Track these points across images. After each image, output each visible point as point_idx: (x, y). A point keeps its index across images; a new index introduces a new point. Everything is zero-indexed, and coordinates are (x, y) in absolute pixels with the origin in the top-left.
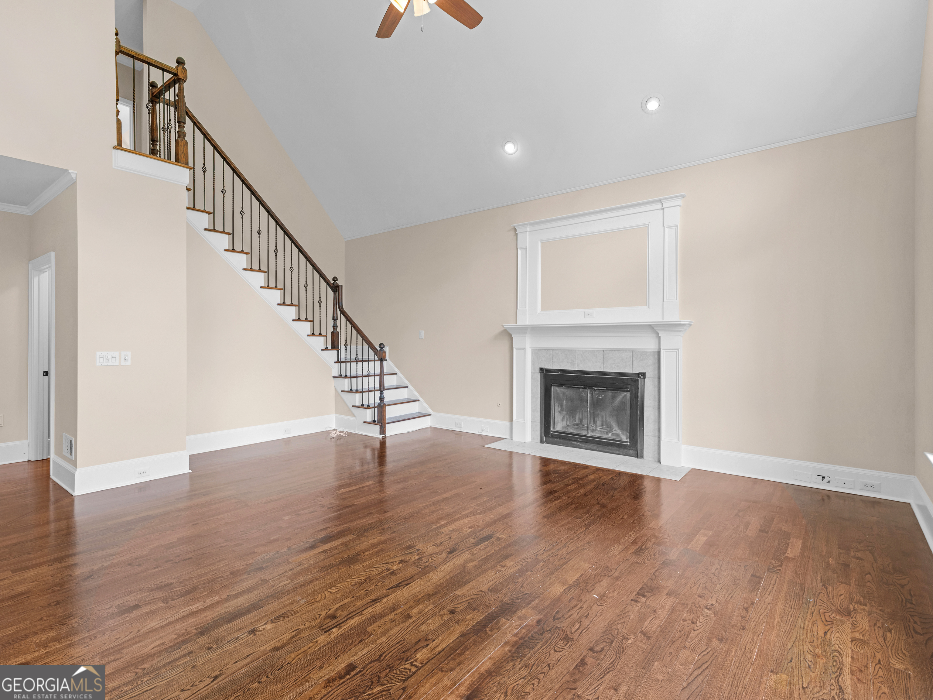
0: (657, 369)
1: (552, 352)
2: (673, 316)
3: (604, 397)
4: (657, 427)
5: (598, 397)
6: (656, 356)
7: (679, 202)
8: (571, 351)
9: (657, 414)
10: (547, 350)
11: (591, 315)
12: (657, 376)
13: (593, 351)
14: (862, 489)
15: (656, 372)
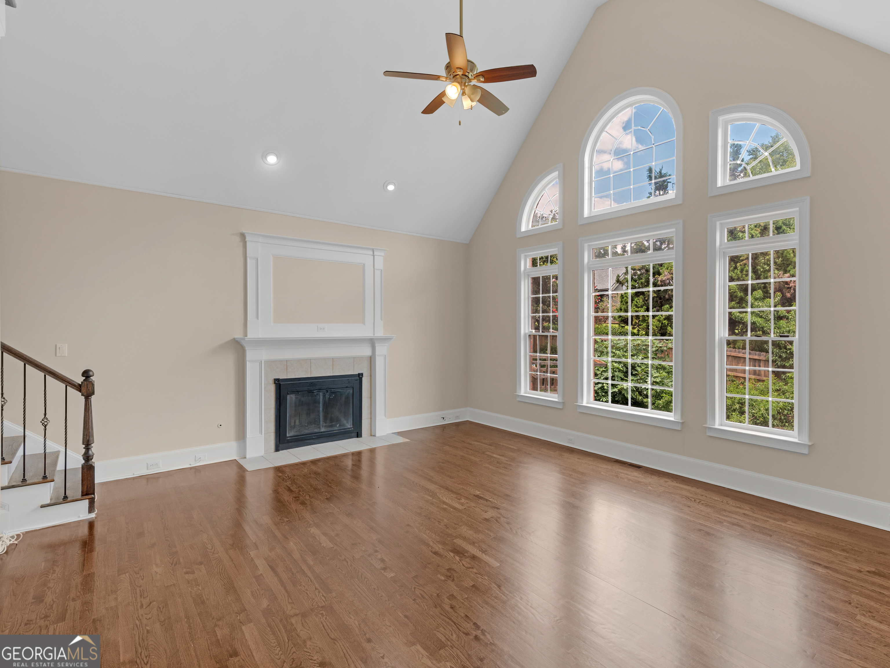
0: (369, 369)
1: (286, 363)
2: (380, 333)
3: (334, 396)
4: (369, 412)
5: (330, 397)
6: (369, 361)
7: (383, 254)
8: (305, 360)
9: (369, 402)
10: (281, 361)
11: (324, 329)
12: (369, 375)
13: (324, 359)
14: (455, 419)
15: (369, 372)
